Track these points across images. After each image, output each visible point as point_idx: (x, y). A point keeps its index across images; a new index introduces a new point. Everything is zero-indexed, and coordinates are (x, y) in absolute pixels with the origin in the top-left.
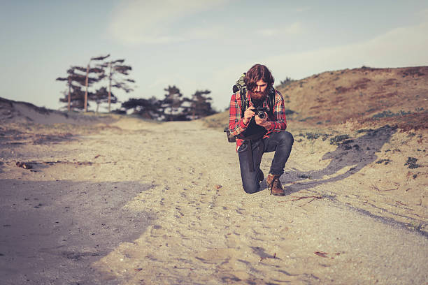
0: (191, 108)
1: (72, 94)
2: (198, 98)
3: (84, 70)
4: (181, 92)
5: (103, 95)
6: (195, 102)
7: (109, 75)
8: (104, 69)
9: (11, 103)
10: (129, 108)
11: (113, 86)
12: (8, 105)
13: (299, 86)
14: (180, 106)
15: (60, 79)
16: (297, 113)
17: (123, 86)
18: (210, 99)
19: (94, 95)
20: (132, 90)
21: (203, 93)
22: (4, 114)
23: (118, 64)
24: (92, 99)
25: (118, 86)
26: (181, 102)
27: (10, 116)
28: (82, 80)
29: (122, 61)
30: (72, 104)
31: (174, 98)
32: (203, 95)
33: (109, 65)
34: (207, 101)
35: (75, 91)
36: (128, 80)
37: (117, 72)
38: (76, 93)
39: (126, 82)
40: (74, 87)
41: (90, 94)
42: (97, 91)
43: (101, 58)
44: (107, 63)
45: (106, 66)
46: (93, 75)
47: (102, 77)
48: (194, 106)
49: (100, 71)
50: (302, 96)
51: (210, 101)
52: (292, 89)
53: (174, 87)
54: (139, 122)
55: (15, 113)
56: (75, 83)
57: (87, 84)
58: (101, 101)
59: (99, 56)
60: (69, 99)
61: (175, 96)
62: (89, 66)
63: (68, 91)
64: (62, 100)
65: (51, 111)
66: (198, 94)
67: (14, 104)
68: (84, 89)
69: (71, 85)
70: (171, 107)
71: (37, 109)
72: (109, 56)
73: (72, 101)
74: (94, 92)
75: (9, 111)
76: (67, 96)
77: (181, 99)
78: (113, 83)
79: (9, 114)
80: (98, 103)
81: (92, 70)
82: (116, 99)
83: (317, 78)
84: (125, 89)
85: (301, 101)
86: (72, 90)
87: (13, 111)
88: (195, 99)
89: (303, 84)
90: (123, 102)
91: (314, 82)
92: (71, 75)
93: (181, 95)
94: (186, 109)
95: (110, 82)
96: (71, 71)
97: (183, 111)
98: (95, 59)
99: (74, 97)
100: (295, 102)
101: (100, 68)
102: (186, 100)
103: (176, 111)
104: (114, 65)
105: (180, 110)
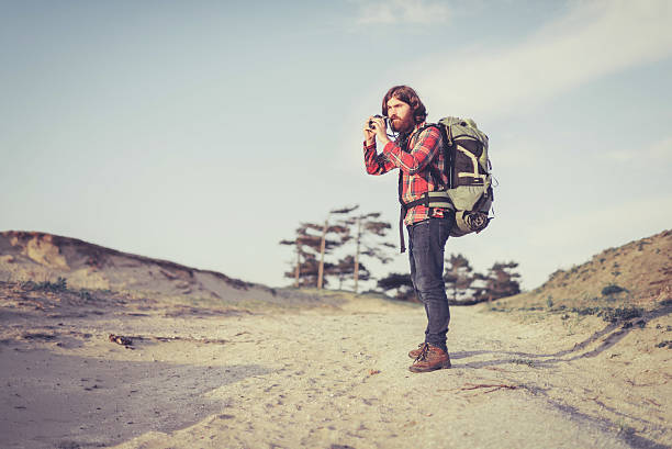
0: (487, 290)
1: (302, 266)
2: (497, 274)
3: (321, 229)
4: (470, 265)
5: (348, 267)
6: (493, 280)
7: (356, 236)
8: (350, 226)
9: (191, 271)
10: (390, 289)
11: (363, 253)
12: (185, 274)
13: (637, 248)
14: (468, 287)
15: (285, 243)
16: (628, 292)
17: (377, 253)
18: (517, 276)
19: (336, 267)
20: (392, 260)
21: (506, 266)
22: (178, 287)
23: (372, 219)
24: (331, 274)
25: (369, 253)
26: (471, 280)
27: (187, 290)
28: (315, 243)
29: (377, 215)
30: (301, 280)
31: (460, 274)
32: (506, 270)
33: (357, 221)
34: (512, 279)
35: (307, 261)
36: (386, 244)
37: (368, 232)
38: (309, 264)
39: (382, 247)
40: (305, 255)
41: (328, 267)
42: (341, 261)
43: (346, 211)
44: (355, 218)
45: (352, 223)
46: (332, 237)
47: (345, 239)
48: (492, 287)
49: (343, 230)
50: (639, 265)
51: (518, 280)
52: (625, 254)
53: (460, 256)
54: (384, 305)
55: (196, 287)
56: (307, 249)
57: (323, 250)
58: (346, 276)
59: (343, 208)
60: (298, 273)
61: (461, 271)
62: (327, 223)
63: (296, 261)
64: (288, 275)
65: (251, 285)
66: (498, 268)
67: (195, 274)
68: (319, 257)
69: (300, 252)
70: (454, 288)
71: (229, 281)
72: (357, 207)
73: (301, 275)
74: (336, 263)
75: (186, 283)
76: (295, 269)
77: (470, 275)
78: (363, 249)
79: (185, 287)
80: (341, 280)
81: (331, 229)
82: (369, 274)
83: (668, 237)
84: (380, 258)
85: (638, 272)
86: (303, 260)
87: (193, 283)
88: (494, 276)
89: (644, 246)
90: (380, 279)
91: (664, 242)
92: (301, 236)
93: (470, 270)
94: (479, 291)
95: (358, 248)
96: (301, 231)
97: (474, 295)
98: (337, 212)
99: (305, 270)
100: (627, 273)
101: (343, 225)
102: (480, 277)
103: (463, 294)
104: (364, 221)
105: (469, 293)
